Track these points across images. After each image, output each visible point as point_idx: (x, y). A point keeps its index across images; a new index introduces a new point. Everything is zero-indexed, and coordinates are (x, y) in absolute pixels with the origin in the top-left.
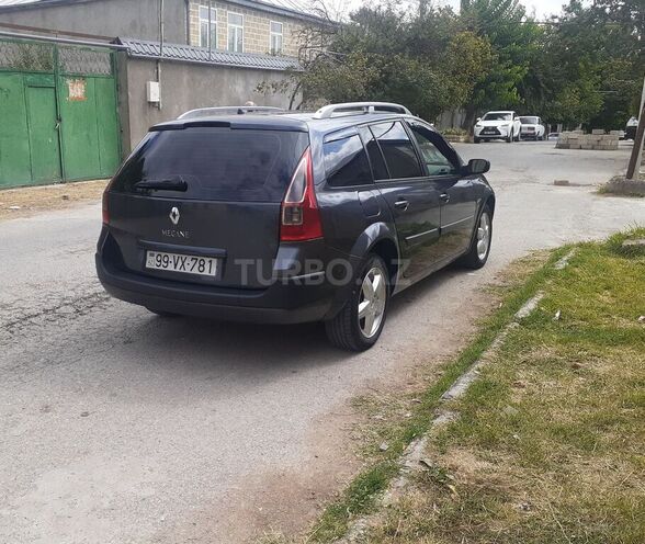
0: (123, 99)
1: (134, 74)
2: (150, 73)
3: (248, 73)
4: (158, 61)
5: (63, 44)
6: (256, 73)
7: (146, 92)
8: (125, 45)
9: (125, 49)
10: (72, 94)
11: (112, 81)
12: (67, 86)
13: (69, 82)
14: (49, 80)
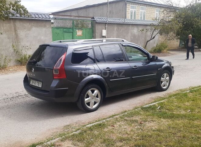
0: (94, 35)
1: (98, 28)
2: (103, 27)
3: (139, 26)
4: (106, 23)
5: (75, 20)
6: (142, 26)
7: (101, 33)
8: (95, 19)
9: (95, 20)
10: (78, 34)
11: (91, 30)
12: (76, 32)
13: (77, 31)
14: (71, 30)
